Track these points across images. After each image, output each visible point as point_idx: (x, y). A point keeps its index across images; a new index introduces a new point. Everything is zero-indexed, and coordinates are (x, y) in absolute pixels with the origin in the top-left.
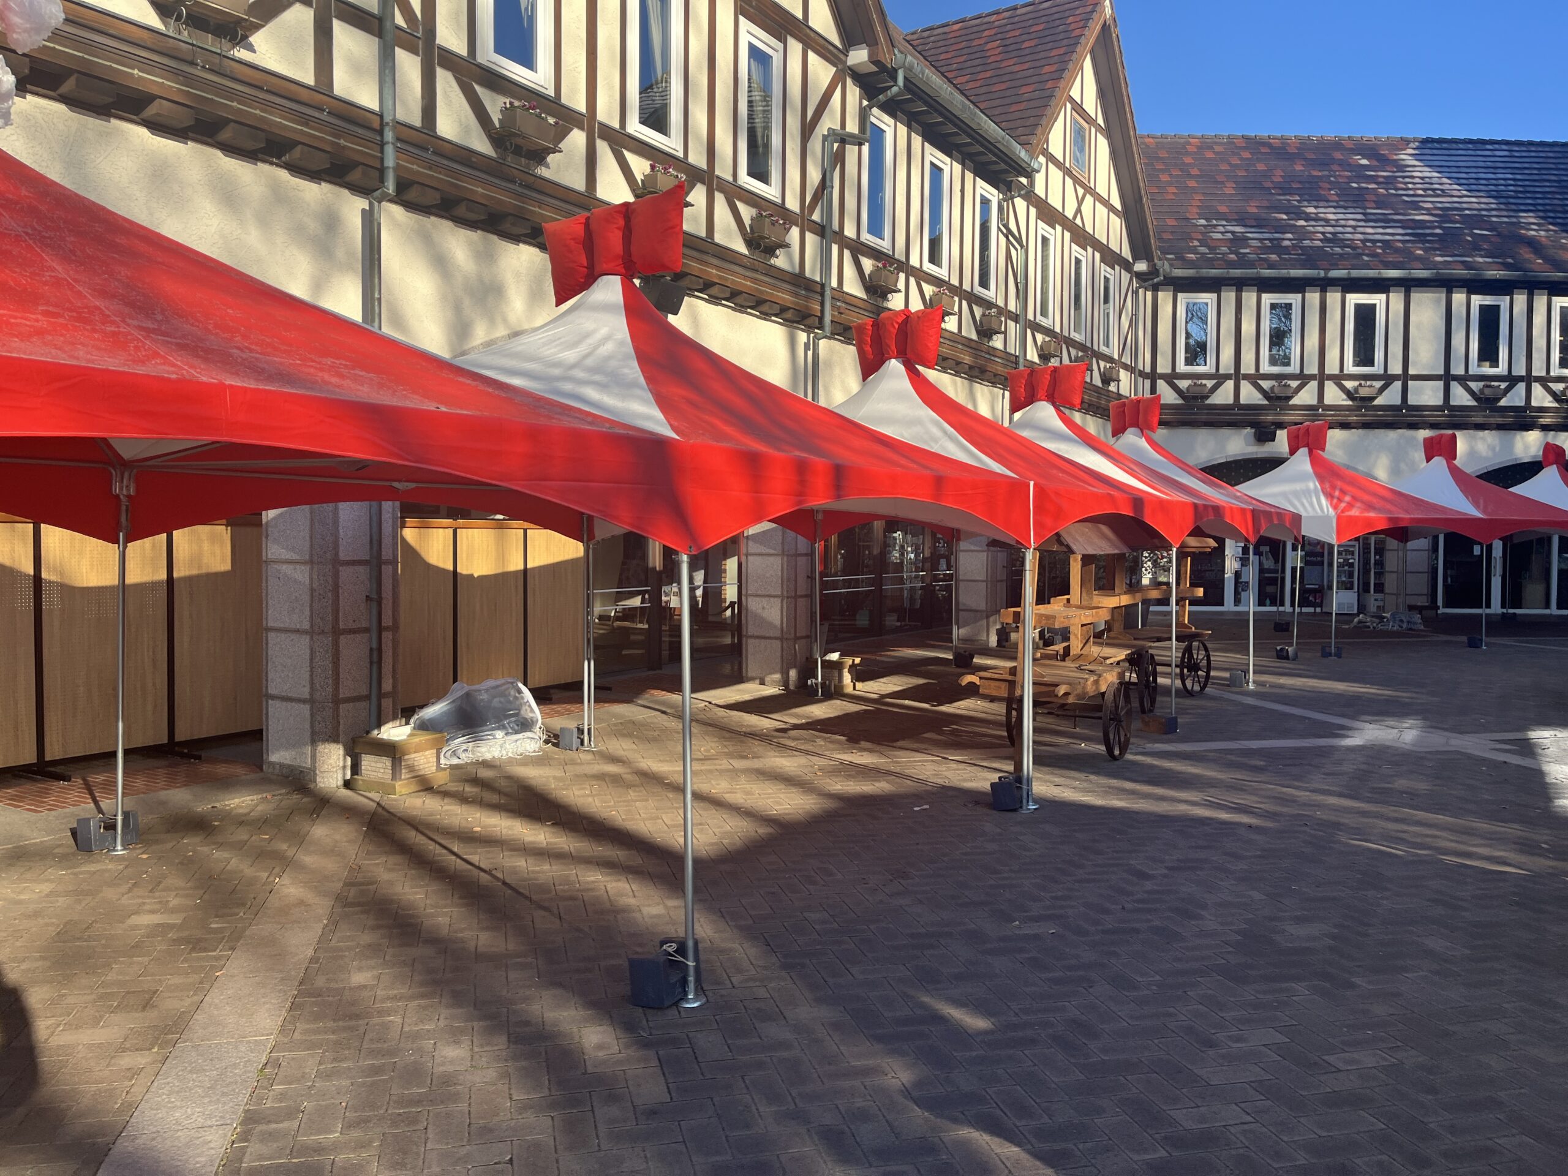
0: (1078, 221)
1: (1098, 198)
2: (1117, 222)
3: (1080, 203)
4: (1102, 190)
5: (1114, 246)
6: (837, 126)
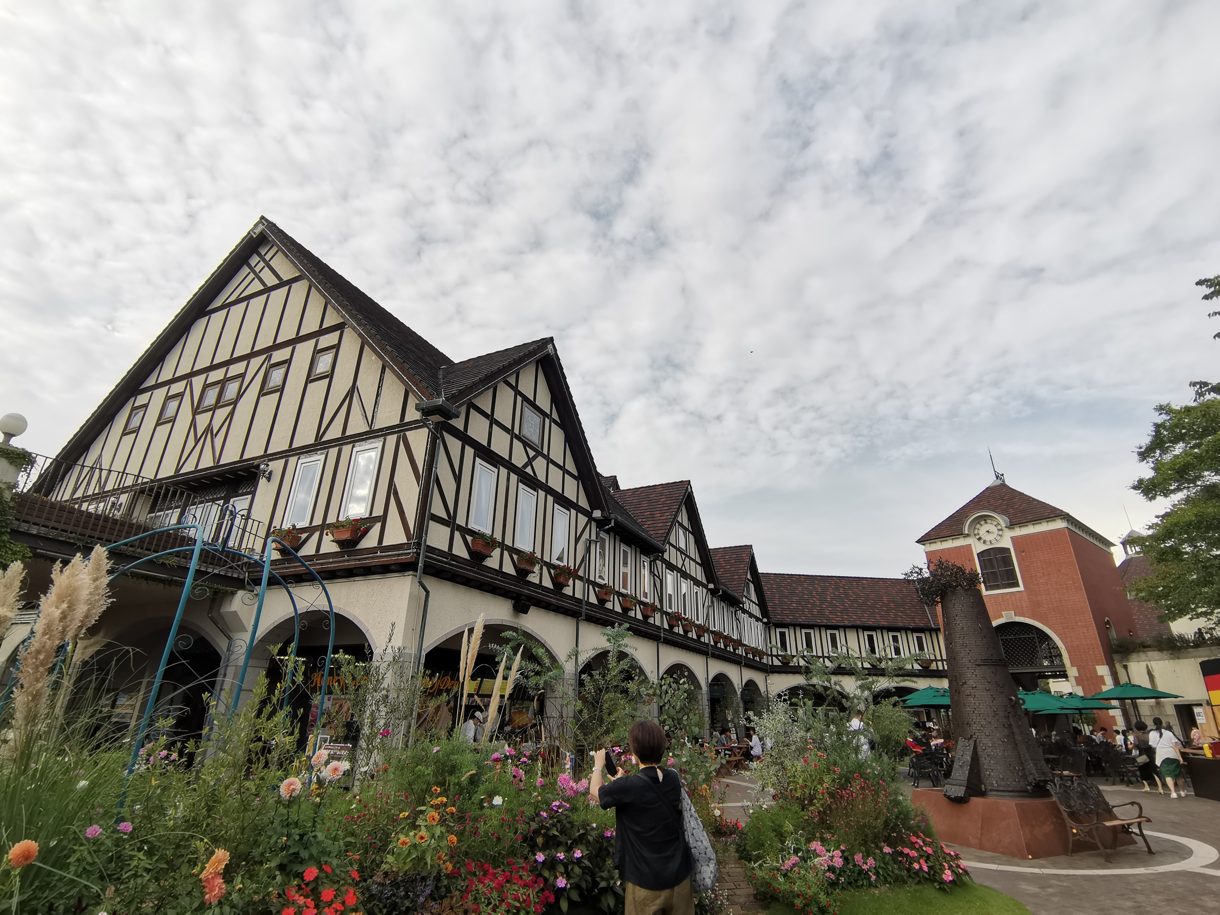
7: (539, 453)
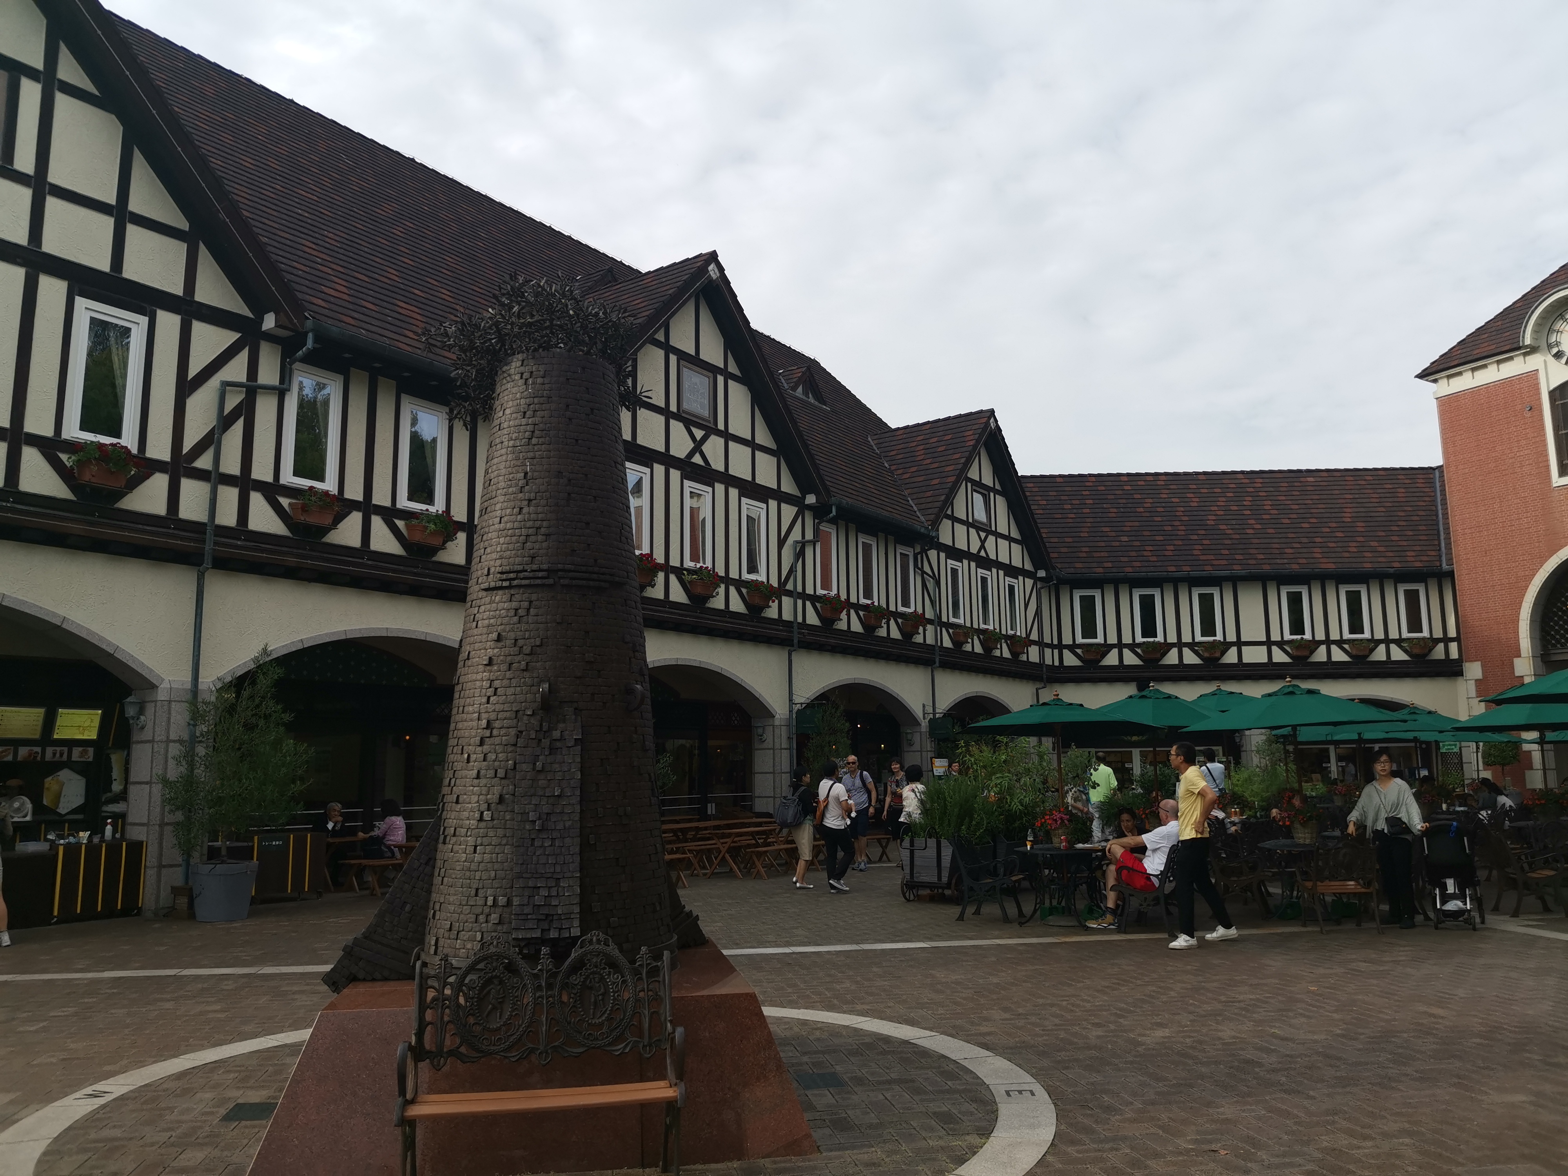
0: (983, 553)
1: (998, 535)
2: (1016, 548)
3: (983, 542)
4: (1002, 528)
5: (1017, 562)
6: (800, 538)
7: (711, 430)
